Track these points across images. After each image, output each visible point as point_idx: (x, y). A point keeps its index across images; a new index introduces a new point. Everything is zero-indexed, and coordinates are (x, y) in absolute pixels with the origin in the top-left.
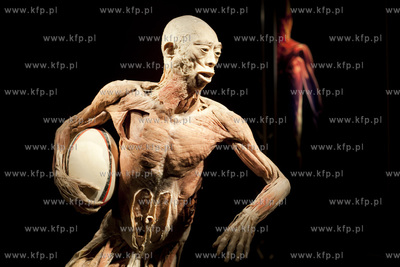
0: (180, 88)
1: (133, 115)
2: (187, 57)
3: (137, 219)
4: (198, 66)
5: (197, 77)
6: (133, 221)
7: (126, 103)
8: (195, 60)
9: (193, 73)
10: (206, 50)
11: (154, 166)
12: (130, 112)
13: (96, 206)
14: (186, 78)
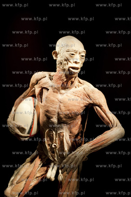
0: (62, 76)
1: (44, 90)
2: (63, 59)
3: (49, 145)
4: (69, 63)
5: (69, 70)
6: (47, 146)
7: (41, 84)
8: (67, 60)
9: (66, 67)
10: (73, 54)
11: (52, 118)
12: (42, 88)
13: (26, 137)
14: (64, 70)
